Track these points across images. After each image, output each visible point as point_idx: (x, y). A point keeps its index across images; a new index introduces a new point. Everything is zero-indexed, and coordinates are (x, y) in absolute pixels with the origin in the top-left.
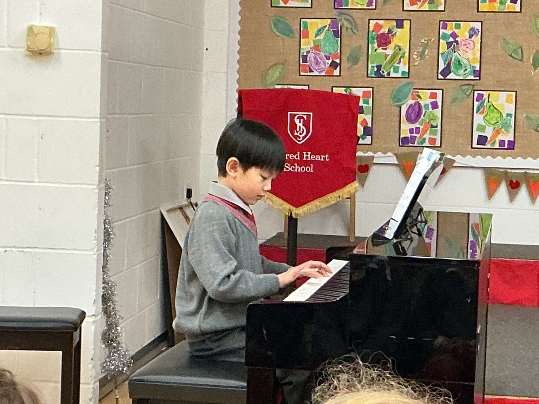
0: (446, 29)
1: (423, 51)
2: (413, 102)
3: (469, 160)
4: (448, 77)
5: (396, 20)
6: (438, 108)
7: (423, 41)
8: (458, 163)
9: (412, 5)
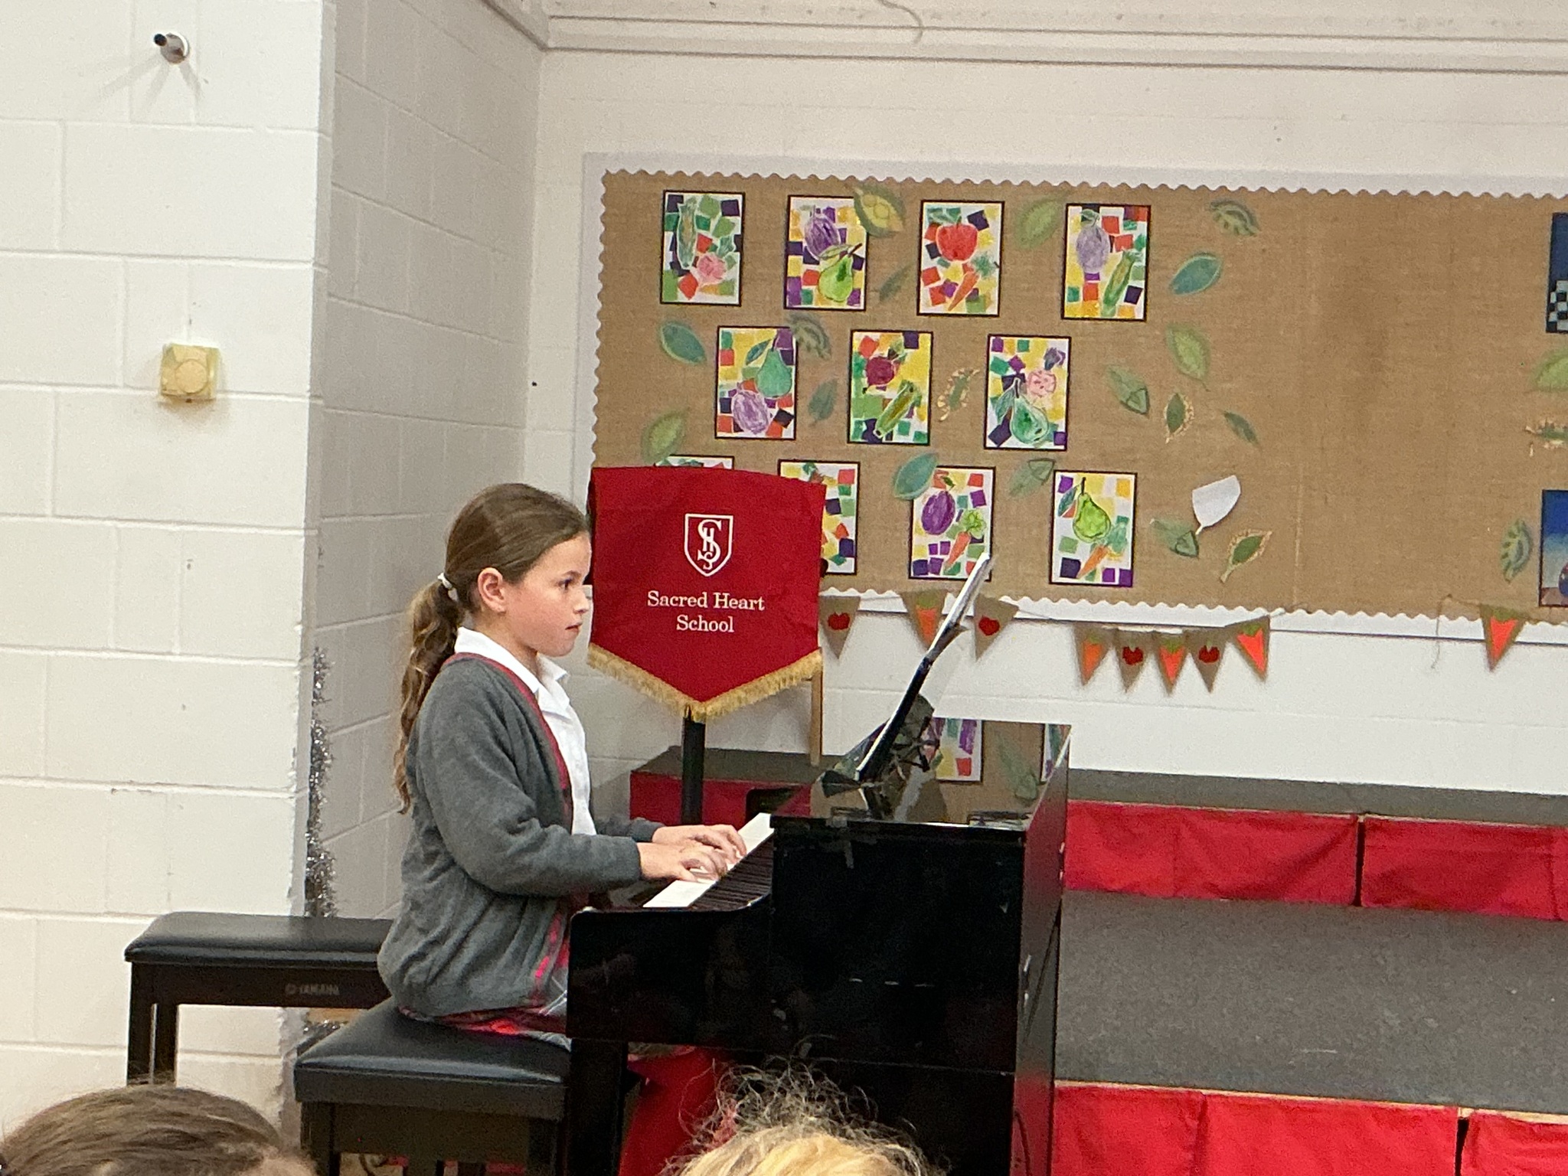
0: (1001, 350)
1: (957, 394)
2: (936, 492)
3: (1044, 607)
4: (1003, 446)
5: (904, 332)
6: (985, 504)
7: (956, 374)
8: (1024, 612)
9: (935, 302)
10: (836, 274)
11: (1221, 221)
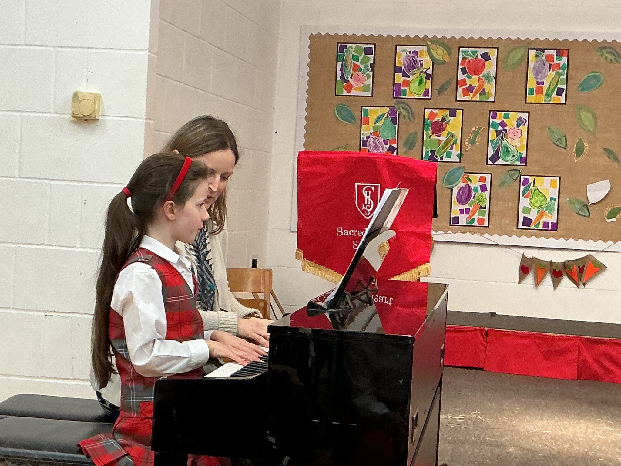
0: (496, 118)
1: (475, 138)
2: (462, 184)
3: (515, 240)
4: (496, 163)
5: (449, 109)
6: (487, 190)
7: (474, 129)
9: (464, 96)
10: (417, 83)
11: (604, 57)
